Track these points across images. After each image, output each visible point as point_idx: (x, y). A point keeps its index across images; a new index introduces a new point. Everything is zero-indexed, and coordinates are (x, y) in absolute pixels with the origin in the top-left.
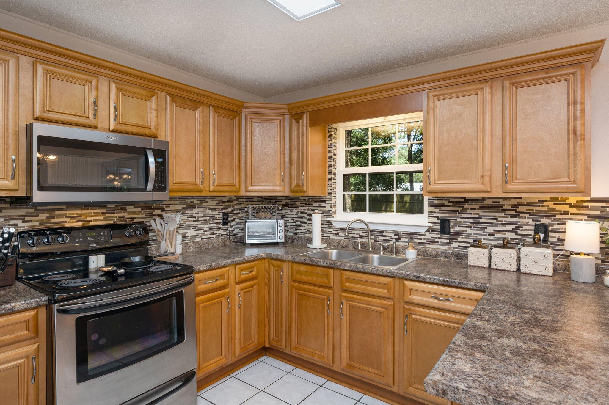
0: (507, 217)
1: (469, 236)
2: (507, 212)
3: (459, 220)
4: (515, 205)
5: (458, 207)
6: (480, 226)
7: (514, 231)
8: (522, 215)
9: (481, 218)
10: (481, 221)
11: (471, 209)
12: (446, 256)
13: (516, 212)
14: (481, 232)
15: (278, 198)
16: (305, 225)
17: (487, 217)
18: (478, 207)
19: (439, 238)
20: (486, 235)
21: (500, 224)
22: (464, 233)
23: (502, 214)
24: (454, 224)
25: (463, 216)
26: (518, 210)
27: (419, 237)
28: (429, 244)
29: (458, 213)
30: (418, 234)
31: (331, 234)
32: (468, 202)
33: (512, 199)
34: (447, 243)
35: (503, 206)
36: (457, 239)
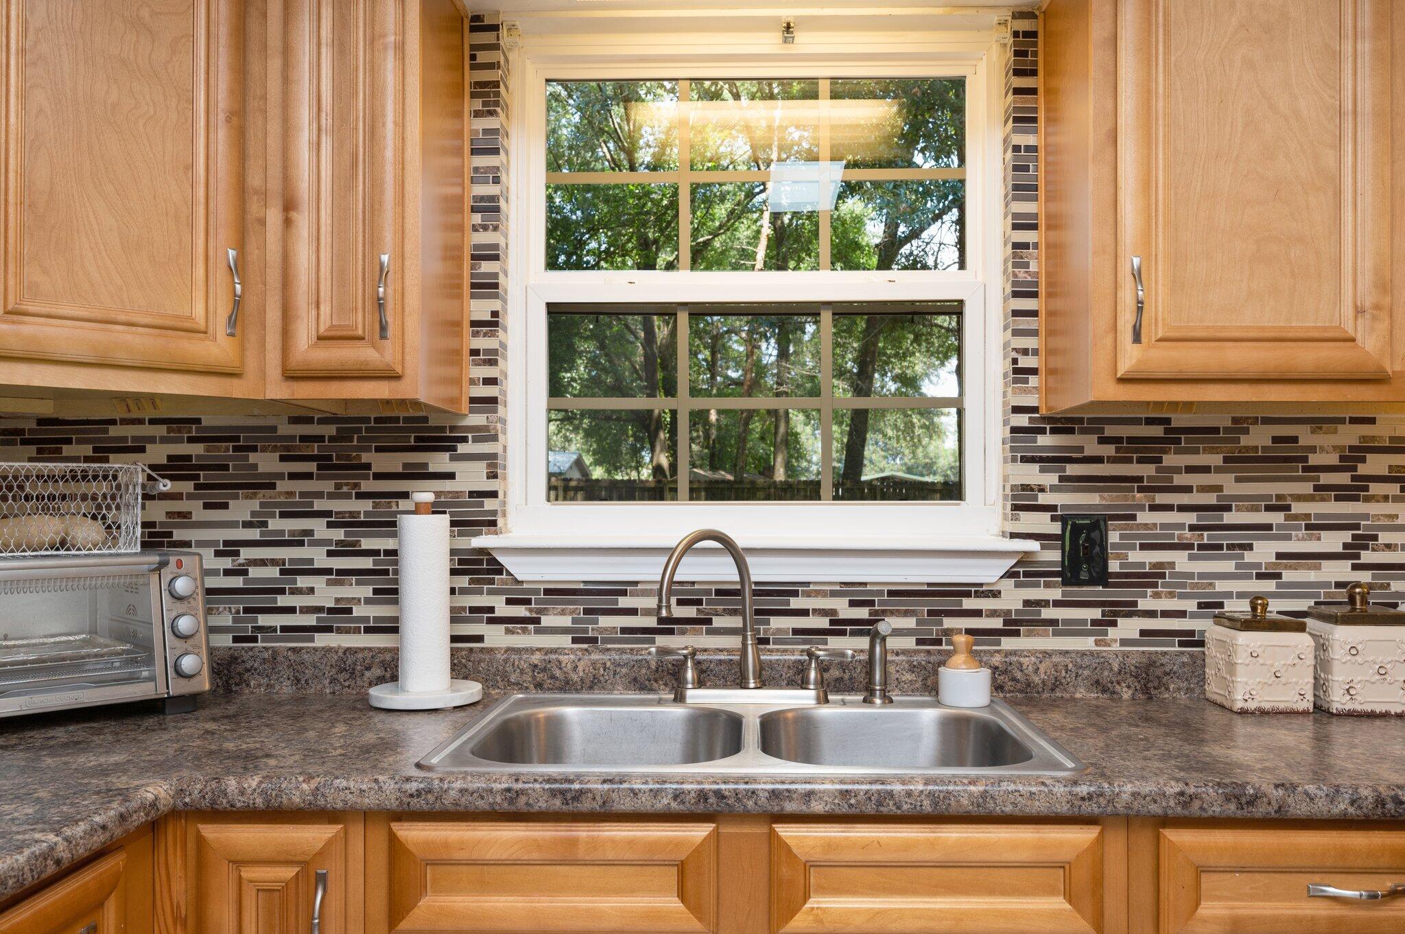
0: (1323, 500)
1: (1184, 586)
2: (1326, 479)
3: (1144, 517)
4: (1352, 448)
5: (1140, 461)
6: (1224, 538)
7: (1350, 553)
8: (1375, 489)
9: (1228, 508)
10: (1229, 518)
11: (1191, 469)
12: (1097, 682)
13: (1354, 478)
14: (1228, 566)
15: (114, 431)
16: (318, 582)
17: (1252, 504)
18: (1216, 460)
19: (1057, 604)
20: (1247, 577)
21: (1298, 528)
22: (1163, 576)
23: (1307, 488)
24: (1122, 537)
25: (1161, 499)
26: (1362, 469)
27: (968, 604)
28: (1016, 633)
29: (1141, 490)
30: (963, 591)
31: (492, 621)
32: (1178, 441)
33: (1340, 427)
34: (1095, 622)
35: (1311, 456)
36: (1135, 604)
